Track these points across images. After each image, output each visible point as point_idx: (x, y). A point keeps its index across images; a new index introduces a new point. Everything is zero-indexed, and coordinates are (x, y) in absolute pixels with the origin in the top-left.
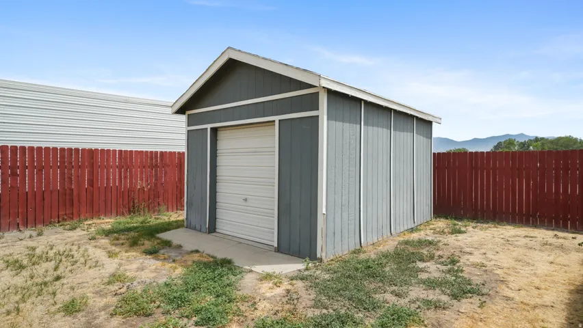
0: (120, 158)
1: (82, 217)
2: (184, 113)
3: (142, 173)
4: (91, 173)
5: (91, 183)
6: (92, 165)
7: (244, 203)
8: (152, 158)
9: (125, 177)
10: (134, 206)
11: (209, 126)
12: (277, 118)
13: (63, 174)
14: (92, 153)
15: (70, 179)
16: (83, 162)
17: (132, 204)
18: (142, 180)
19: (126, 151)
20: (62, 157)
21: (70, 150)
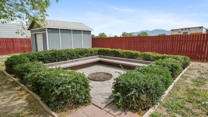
0: (20, 40)
1: (12, 53)
2: (30, 30)
3: (26, 43)
4: (13, 44)
5: (13, 46)
6: (13, 42)
7: (41, 49)
8: (28, 40)
9: (22, 45)
10: (25, 51)
11: (34, 33)
12: (42, 32)
13: (6, 44)
14: (12, 39)
15: (8, 45)
16: (11, 41)
17: (24, 51)
18: (26, 45)
19: (21, 38)
20: (5, 40)
21: (7, 38)
